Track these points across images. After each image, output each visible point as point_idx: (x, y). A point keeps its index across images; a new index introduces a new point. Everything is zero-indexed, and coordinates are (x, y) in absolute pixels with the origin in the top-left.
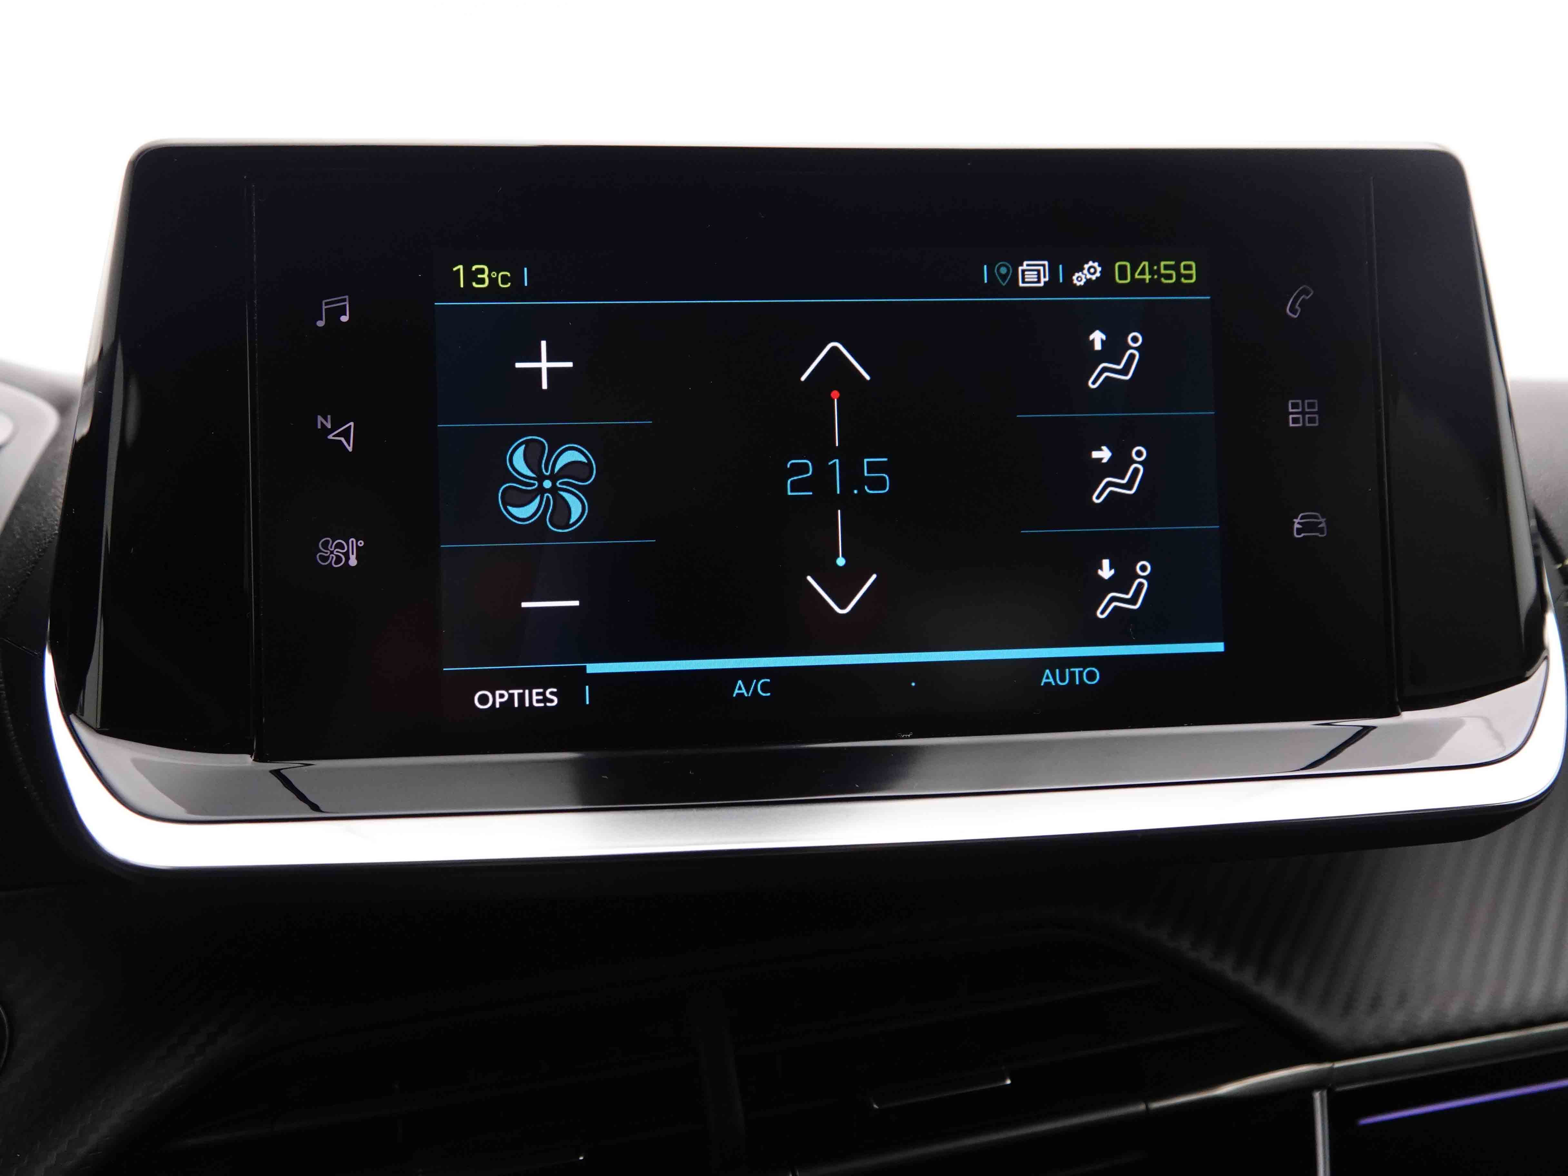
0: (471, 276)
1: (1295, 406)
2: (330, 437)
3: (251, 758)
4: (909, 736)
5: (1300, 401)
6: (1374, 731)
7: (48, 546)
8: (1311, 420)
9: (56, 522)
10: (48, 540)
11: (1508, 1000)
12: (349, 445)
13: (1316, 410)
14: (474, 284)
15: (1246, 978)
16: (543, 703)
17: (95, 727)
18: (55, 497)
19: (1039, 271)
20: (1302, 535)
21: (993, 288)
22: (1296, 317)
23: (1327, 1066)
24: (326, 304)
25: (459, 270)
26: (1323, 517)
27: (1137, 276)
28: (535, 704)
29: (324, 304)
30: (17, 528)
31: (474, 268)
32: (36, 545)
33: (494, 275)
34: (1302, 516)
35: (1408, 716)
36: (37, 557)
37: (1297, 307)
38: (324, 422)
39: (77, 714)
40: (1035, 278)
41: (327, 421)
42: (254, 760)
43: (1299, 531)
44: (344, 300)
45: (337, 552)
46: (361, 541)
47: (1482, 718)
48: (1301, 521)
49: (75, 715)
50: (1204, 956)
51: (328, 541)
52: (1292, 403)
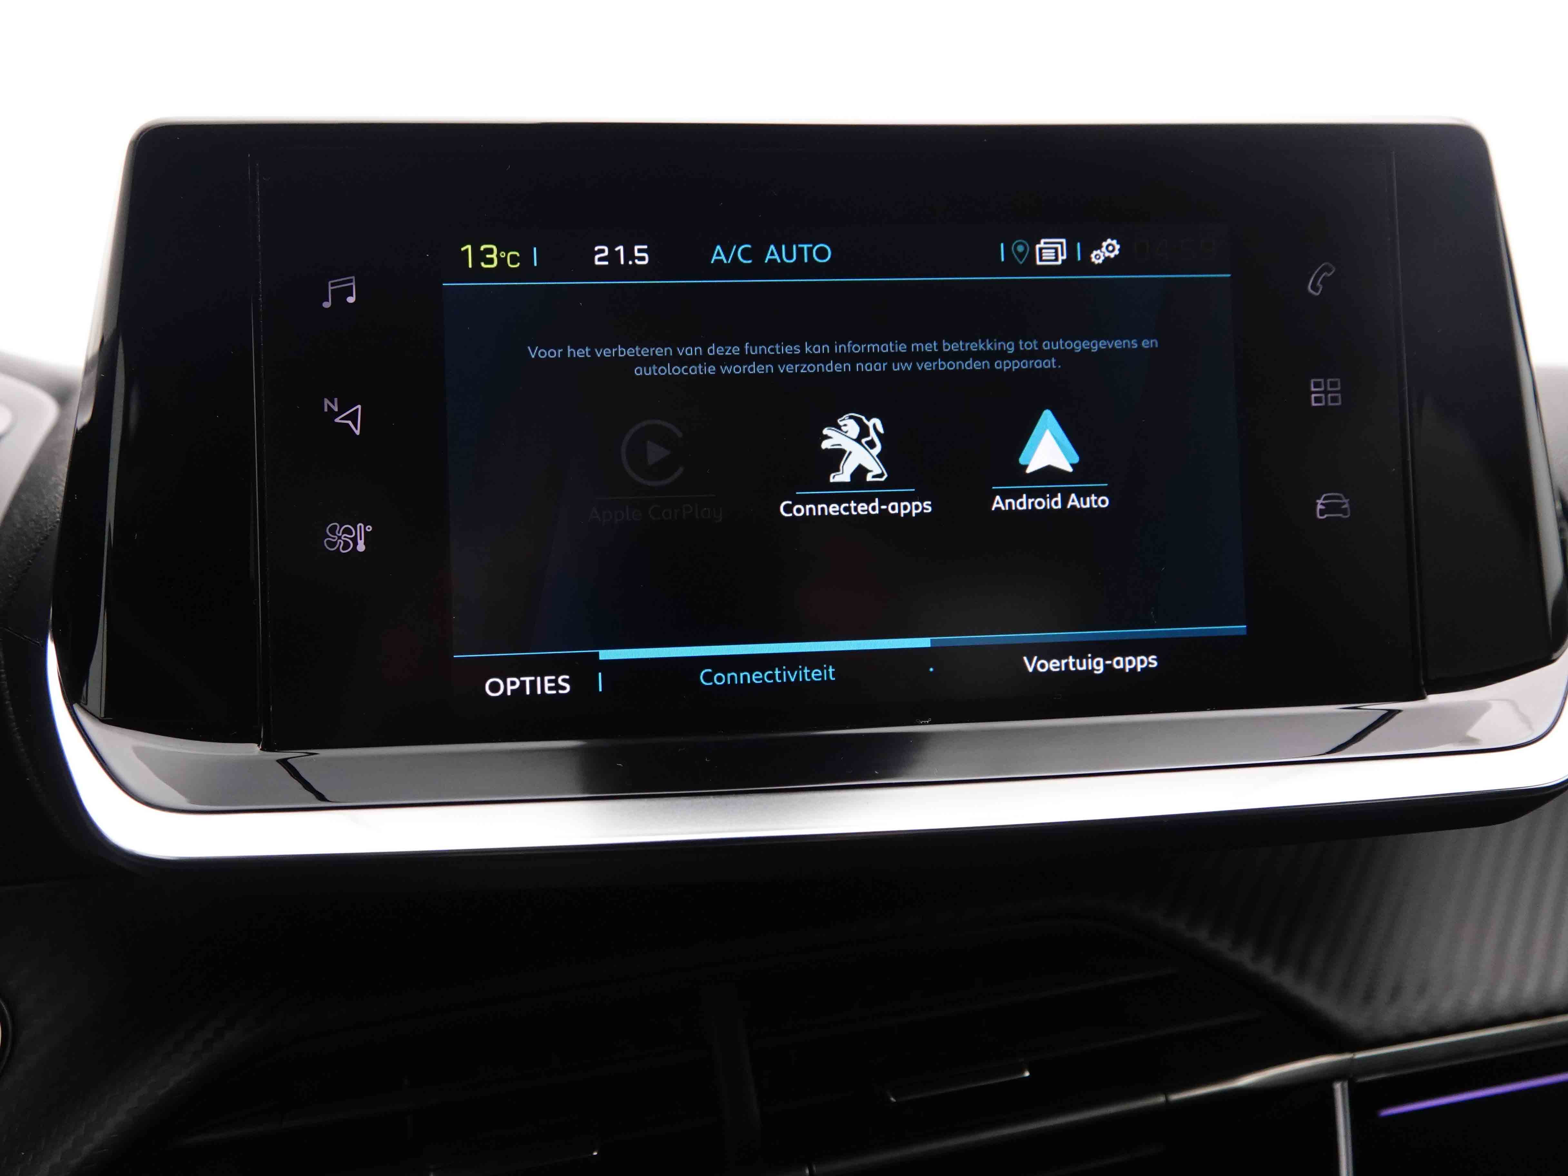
0: (479, 256)
1: (1317, 385)
2: (337, 420)
3: (258, 747)
4: (928, 722)
5: (1322, 380)
6: (1400, 714)
7: (50, 533)
8: (1334, 400)
9: (57, 510)
10: (50, 528)
11: (1530, 988)
12: (357, 429)
13: (1339, 389)
14: (483, 264)
15: (1265, 968)
16: (555, 690)
17: (98, 716)
18: (56, 485)
19: (1056, 249)
20: (1326, 516)
21: (1011, 266)
22: (1318, 294)
23: (1347, 1056)
24: (333, 285)
25: (467, 250)
26: (1346, 498)
28: (547, 691)
29: (330, 285)
30: (18, 518)
31: (482, 248)
32: (37, 533)
33: (503, 255)
34: (1325, 497)
35: (1434, 699)
36: (38, 545)
37: (1318, 284)
38: (330, 404)
39: (81, 704)
40: (1052, 256)
41: (333, 404)
42: (261, 749)
43: (1322, 512)
44: (351, 281)
45: (345, 537)
46: (369, 526)
47: (1507, 700)
48: (1324, 502)
49: (80, 705)
50: (1222, 946)
51: (336, 526)
52: (1314, 382)
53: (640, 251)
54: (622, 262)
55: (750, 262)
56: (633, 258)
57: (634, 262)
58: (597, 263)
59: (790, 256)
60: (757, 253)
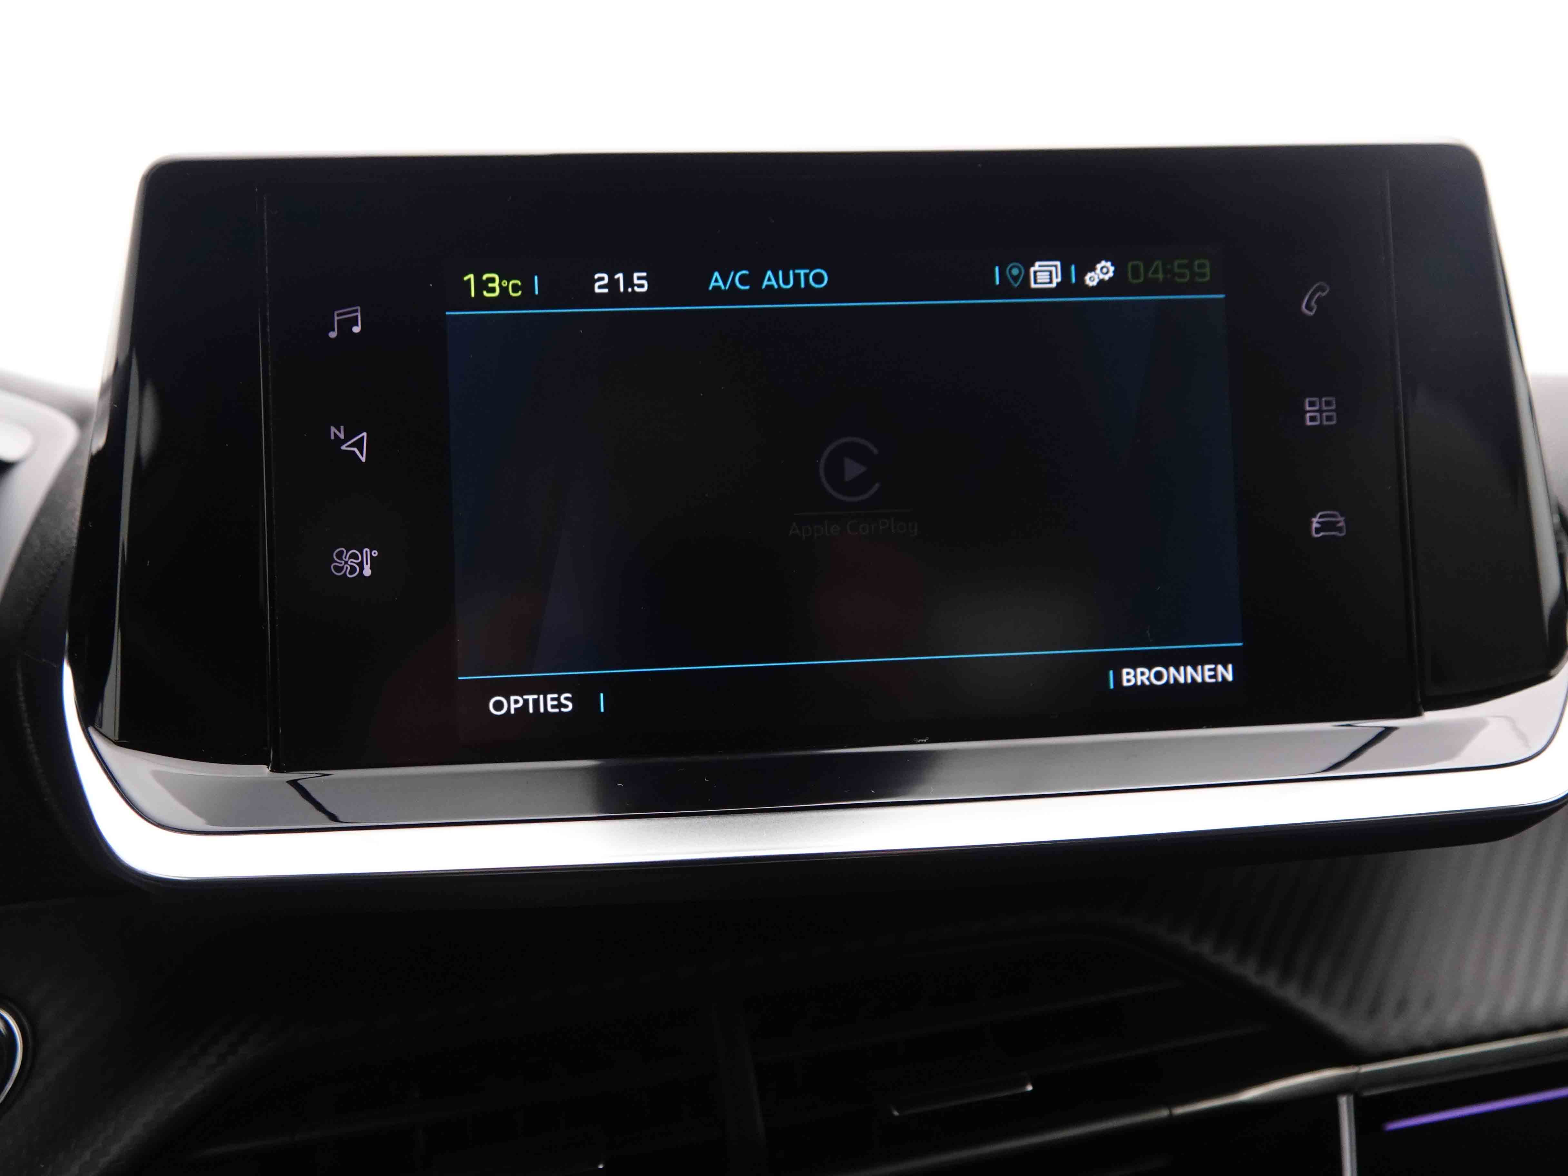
0: (482, 286)
1: (1312, 404)
2: (344, 447)
3: (267, 769)
4: (925, 740)
5: (1317, 399)
6: (1396, 731)
8: (1329, 418)
9: (73, 535)
11: (1536, 1003)
12: (362, 456)
13: (1334, 407)
14: (485, 294)
15: (1269, 981)
16: (557, 708)
17: (112, 739)
18: (73, 511)
19: (1051, 272)
20: (1321, 534)
21: (1005, 290)
22: (1312, 314)
23: (1352, 1071)
24: (338, 315)
25: (469, 280)
26: (1342, 516)
27: (1150, 275)
28: (550, 710)
29: (335, 315)
31: (485, 277)
32: (55, 558)
33: (504, 283)
34: (1322, 515)
35: (1430, 716)
36: (55, 570)
37: (1313, 303)
38: (337, 433)
39: (96, 727)
40: (1047, 279)
41: (340, 432)
42: (270, 771)
43: (1318, 531)
44: (356, 311)
45: (352, 562)
46: (374, 551)
47: (1506, 717)
48: (1321, 520)
49: (94, 727)
50: (1227, 960)
51: (342, 552)
52: (1309, 402)
53: (639, 278)
54: (622, 290)
55: (747, 287)
56: (632, 285)
57: (633, 289)
58: (597, 290)
59: (786, 281)
60: (754, 279)
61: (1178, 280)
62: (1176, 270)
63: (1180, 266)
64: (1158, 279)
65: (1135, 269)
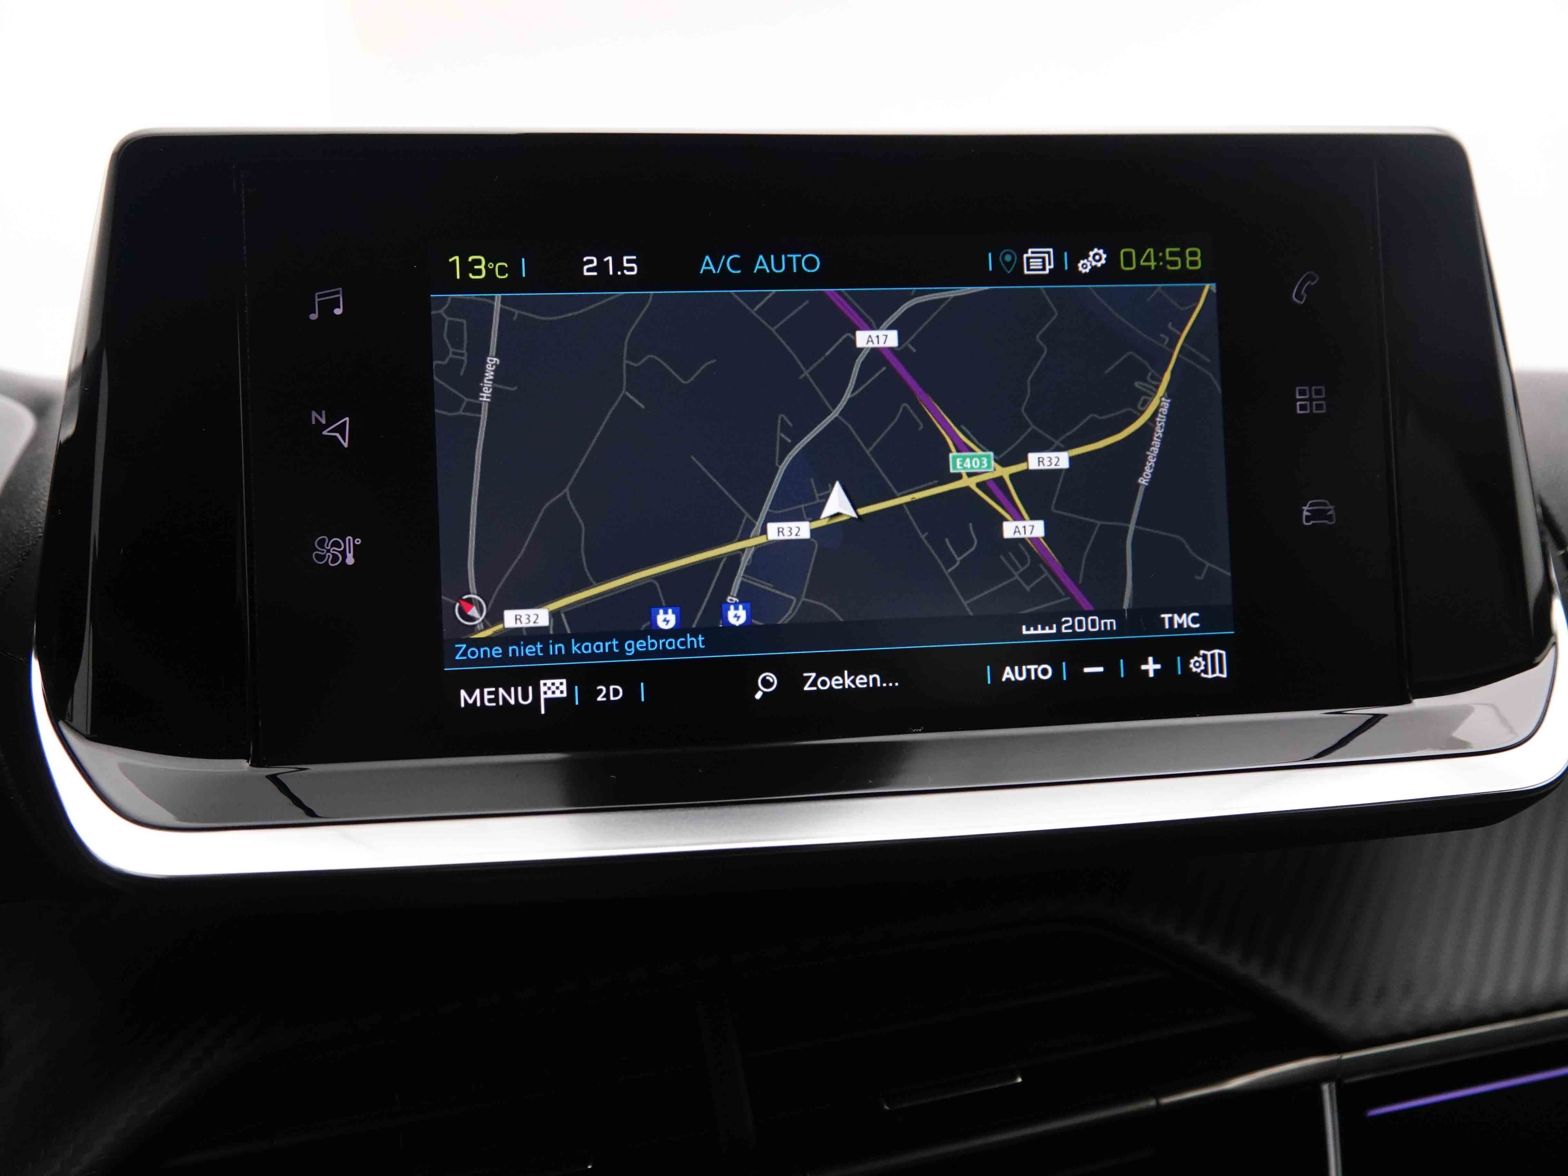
0: (468, 267)
1: (1302, 393)
2: (325, 433)
3: (247, 763)
4: (920, 730)
5: (1306, 388)
6: (1385, 718)
7: (32, 549)
8: (1319, 407)
9: (39, 525)
10: (31, 543)
11: (1512, 988)
12: (345, 441)
13: (1323, 396)
14: (471, 275)
15: (1252, 970)
17: (85, 734)
18: (37, 500)
19: (1044, 258)
20: (1312, 523)
21: (999, 276)
22: (1302, 303)
23: (1334, 1057)
24: (319, 296)
25: (455, 261)
26: (1332, 504)
27: (1142, 263)
29: (316, 297)
31: (470, 259)
32: (19, 548)
33: (491, 265)
34: (1311, 504)
35: (1419, 704)
36: (20, 560)
37: (1303, 293)
38: (318, 417)
39: (66, 721)
40: (1040, 265)
41: (321, 416)
42: (250, 765)
43: (1308, 519)
44: (338, 293)
45: (334, 550)
46: (358, 539)
47: (1489, 704)
48: (1310, 509)
50: (1211, 949)
51: (324, 539)
52: (1299, 390)
53: (629, 261)
54: (611, 273)
55: (739, 272)
56: (622, 268)
57: (623, 273)
58: (586, 273)
59: (779, 266)
60: (746, 263)
61: (1169, 267)
62: (1168, 258)
63: (1172, 254)
64: (1150, 266)
65: (1128, 256)
